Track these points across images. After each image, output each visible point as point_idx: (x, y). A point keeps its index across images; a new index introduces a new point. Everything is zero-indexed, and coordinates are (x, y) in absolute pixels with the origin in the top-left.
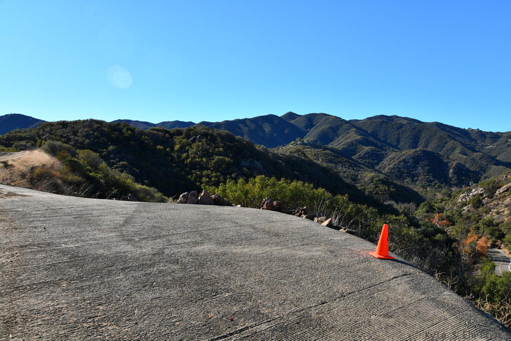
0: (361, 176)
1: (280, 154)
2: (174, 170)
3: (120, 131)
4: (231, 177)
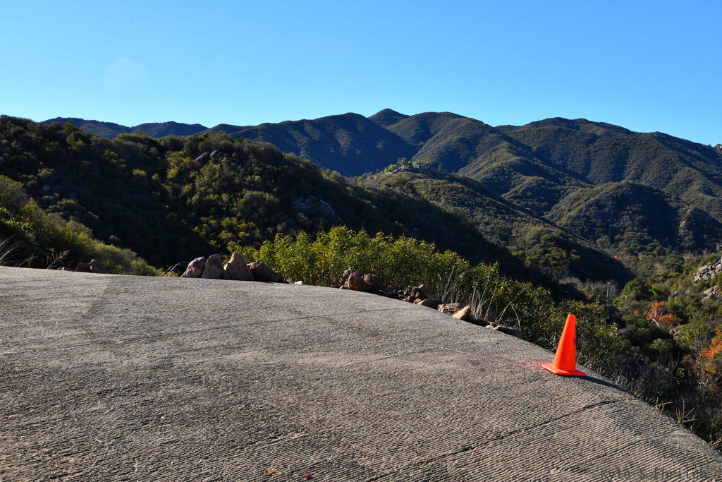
0: (517, 231)
1: (368, 189)
2: (168, 217)
3: (62, 138)
4: (275, 230)
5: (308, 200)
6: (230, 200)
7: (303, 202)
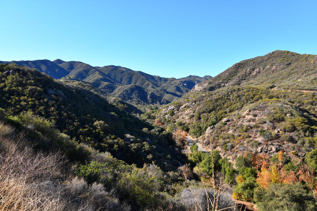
4: (44, 101)
6: (23, 90)
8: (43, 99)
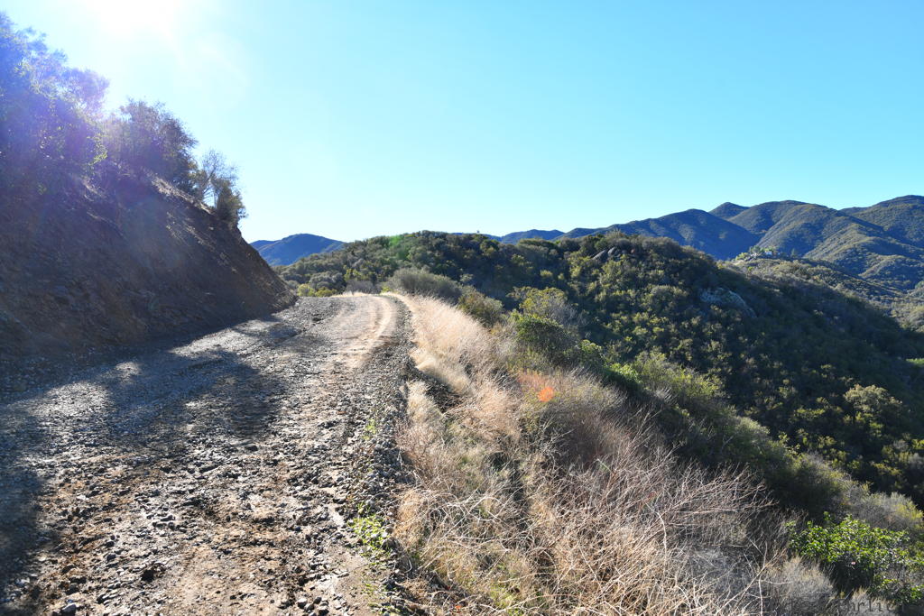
4: (690, 325)
5: (717, 292)
6: (638, 296)
7: (712, 294)
8: (689, 319)
